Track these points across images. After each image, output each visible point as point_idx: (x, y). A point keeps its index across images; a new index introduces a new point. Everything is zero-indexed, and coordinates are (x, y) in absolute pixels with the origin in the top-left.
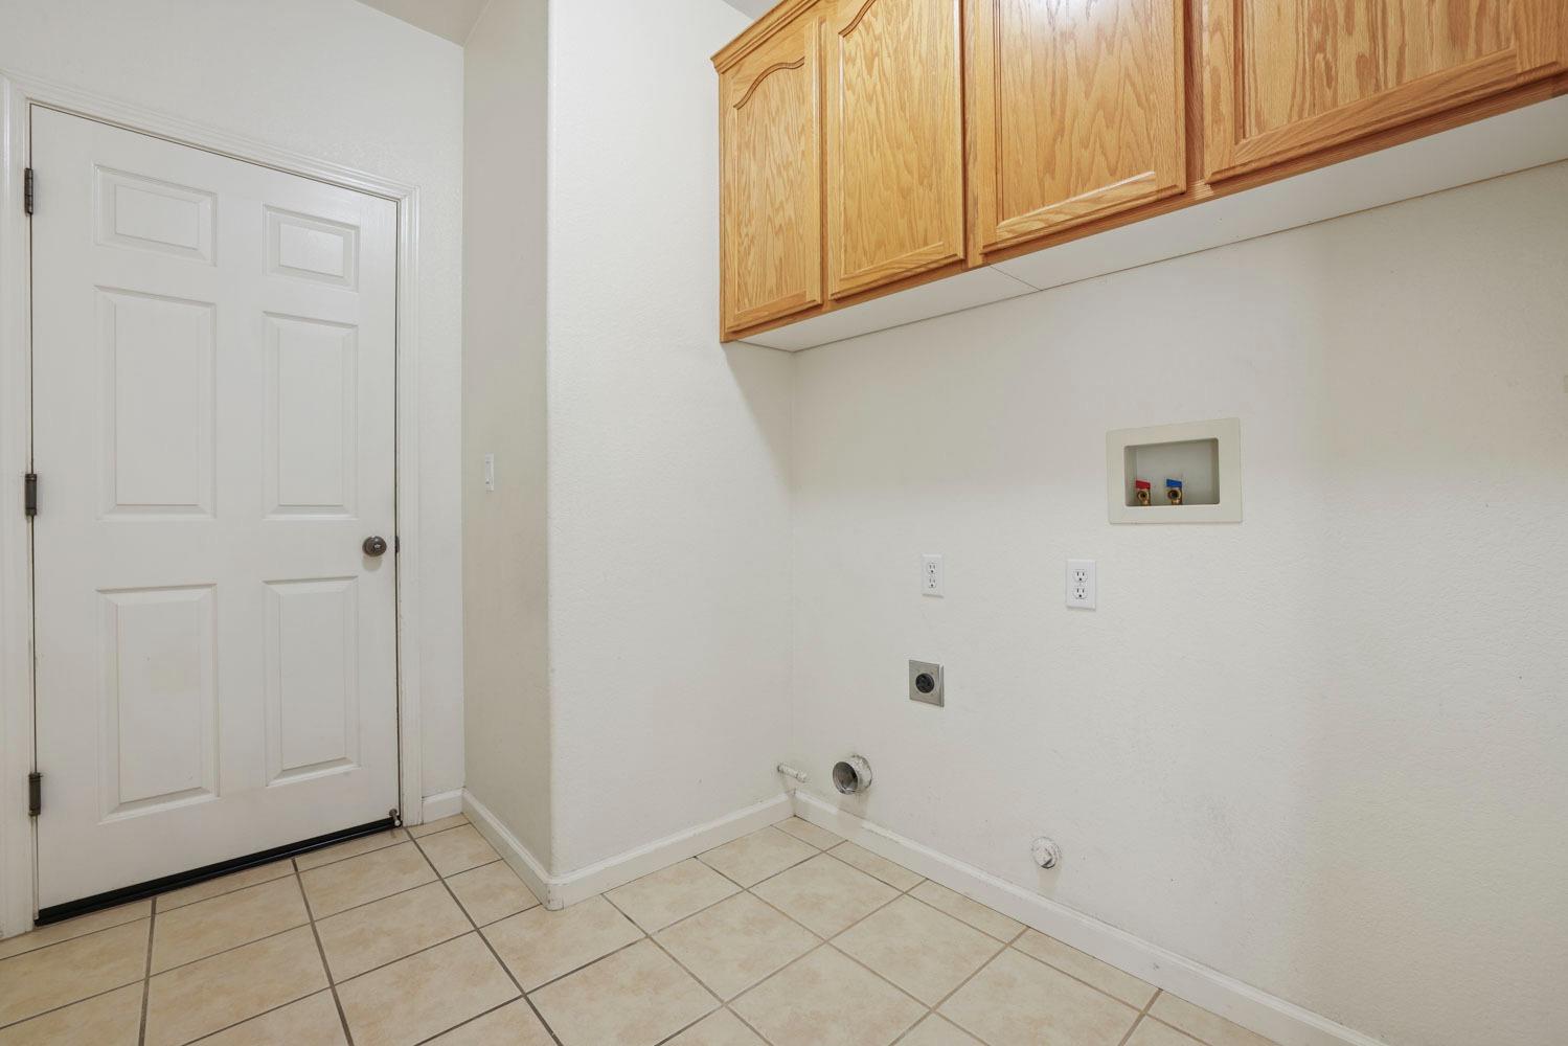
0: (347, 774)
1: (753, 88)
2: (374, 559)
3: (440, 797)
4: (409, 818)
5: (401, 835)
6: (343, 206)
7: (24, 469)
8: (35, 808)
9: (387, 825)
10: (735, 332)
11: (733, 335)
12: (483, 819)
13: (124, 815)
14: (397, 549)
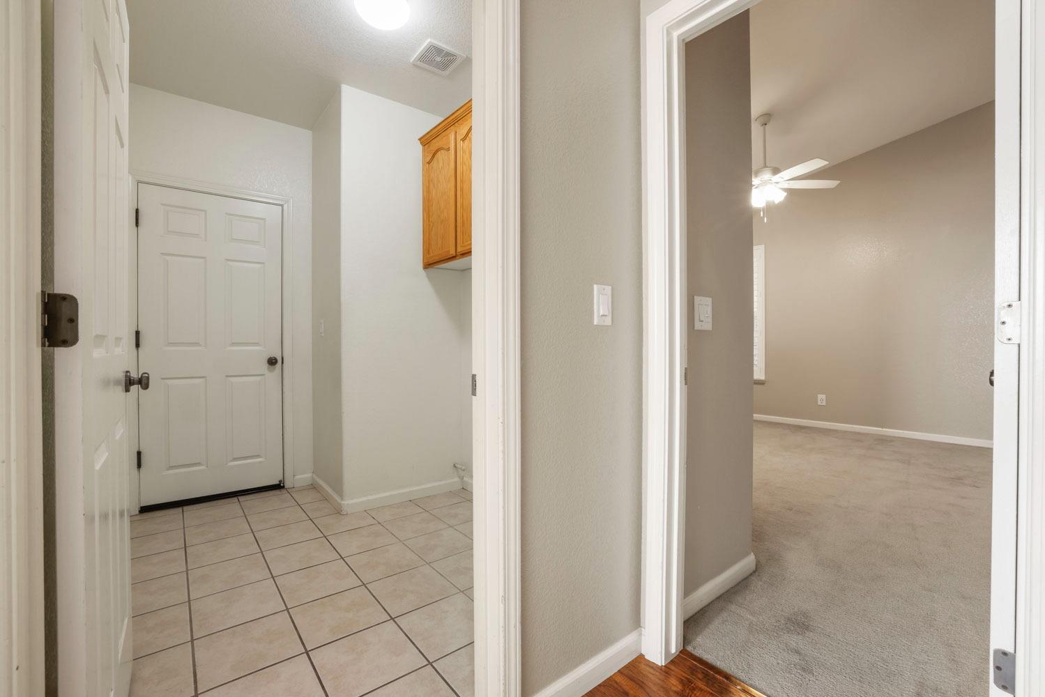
0: (260, 462)
1: (433, 156)
2: (272, 367)
3: (302, 476)
4: (288, 484)
5: (284, 491)
6: (258, 210)
7: (135, 329)
8: (139, 465)
9: (279, 487)
10: (429, 265)
11: (428, 265)
12: (321, 486)
13: (171, 472)
14: (282, 363)
